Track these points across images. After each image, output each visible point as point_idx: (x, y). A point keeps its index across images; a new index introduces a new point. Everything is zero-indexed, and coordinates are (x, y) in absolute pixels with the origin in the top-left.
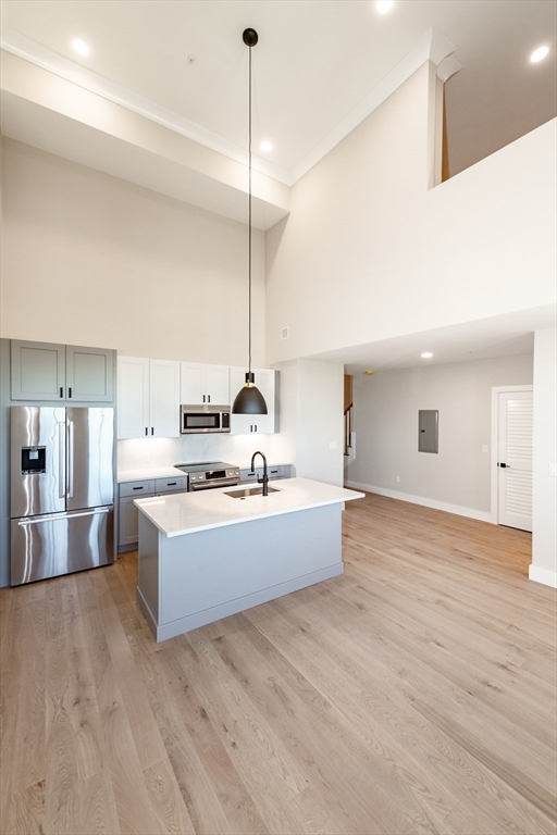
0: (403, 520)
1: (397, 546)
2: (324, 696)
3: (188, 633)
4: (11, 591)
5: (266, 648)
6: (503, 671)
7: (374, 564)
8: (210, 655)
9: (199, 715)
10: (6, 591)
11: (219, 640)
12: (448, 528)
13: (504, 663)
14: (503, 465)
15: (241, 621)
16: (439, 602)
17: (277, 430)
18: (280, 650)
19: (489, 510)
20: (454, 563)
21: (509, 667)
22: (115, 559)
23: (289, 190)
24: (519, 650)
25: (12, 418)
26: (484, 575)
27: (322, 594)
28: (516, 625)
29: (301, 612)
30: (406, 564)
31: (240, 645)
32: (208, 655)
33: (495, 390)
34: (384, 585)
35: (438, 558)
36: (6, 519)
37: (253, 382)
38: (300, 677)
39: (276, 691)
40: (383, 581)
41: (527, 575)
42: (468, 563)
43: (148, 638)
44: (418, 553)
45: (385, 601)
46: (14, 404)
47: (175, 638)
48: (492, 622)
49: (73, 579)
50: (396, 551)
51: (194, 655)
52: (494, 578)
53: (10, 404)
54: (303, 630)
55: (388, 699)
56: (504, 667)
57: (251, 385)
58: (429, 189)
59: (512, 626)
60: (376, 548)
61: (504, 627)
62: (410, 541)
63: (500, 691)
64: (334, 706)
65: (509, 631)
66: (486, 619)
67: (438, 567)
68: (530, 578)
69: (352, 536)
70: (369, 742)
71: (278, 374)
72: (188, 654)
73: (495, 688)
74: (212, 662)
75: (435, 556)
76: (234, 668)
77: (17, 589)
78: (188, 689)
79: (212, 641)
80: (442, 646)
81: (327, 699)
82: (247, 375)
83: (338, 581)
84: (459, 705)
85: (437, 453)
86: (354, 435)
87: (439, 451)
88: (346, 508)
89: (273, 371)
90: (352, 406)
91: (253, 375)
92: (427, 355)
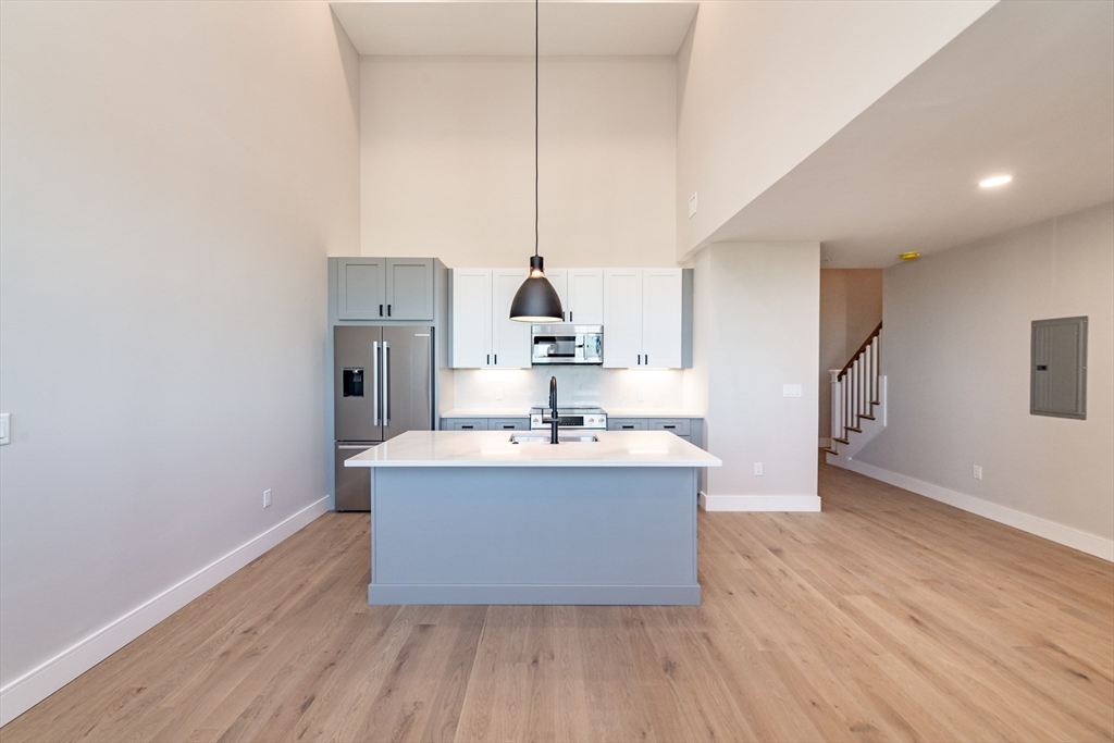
1: (876, 596)
3: (408, 606)
5: (462, 661)
8: (395, 640)
9: (303, 702)
11: (425, 627)
17: (687, 361)
18: (472, 674)
27: (626, 623)
29: (563, 635)
31: (438, 644)
32: (392, 640)
37: (542, 270)
39: (406, 723)
46: (339, 323)
47: (389, 606)
50: (863, 603)
51: (381, 633)
54: (535, 662)
57: (537, 274)
60: (820, 587)
71: (689, 274)
72: (377, 630)
74: (386, 650)
76: (398, 667)
77: (339, 514)
78: (330, 668)
79: (416, 626)
82: (532, 258)
85: (1083, 417)
86: (884, 380)
87: (1088, 417)
88: (823, 508)
89: (680, 270)
90: (880, 326)
91: (542, 259)
92: (995, 182)
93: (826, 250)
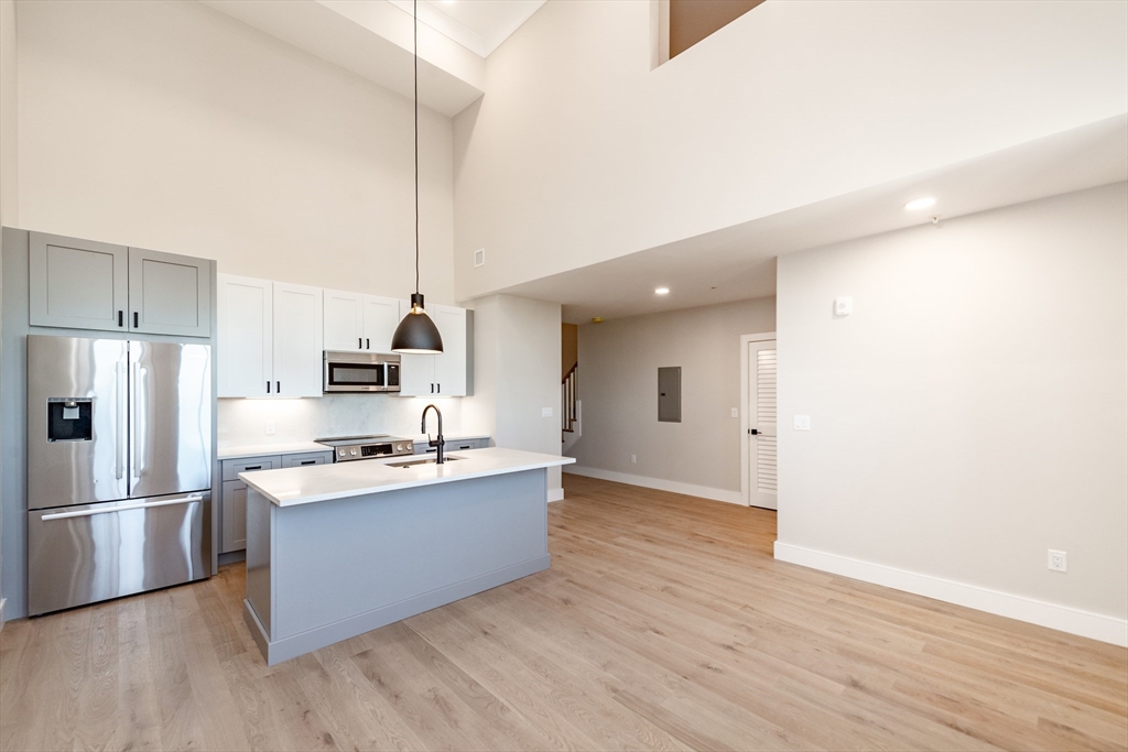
0: (637, 506)
1: (625, 535)
2: (502, 700)
3: (319, 651)
4: (29, 624)
5: (430, 657)
6: (728, 653)
7: (592, 555)
8: (348, 673)
9: (321, 741)
10: (19, 624)
11: (364, 654)
12: (691, 512)
13: (731, 644)
14: (754, 432)
15: (400, 631)
16: (665, 589)
17: (470, 391)
18: (450, 658)
19: (739, 489)
20: (691, 548)
21: (735, 647)
22: (215, 570)
23: (483, 62)
24: (749, 630)
25: (32, 354)
26: (724, 557)
27: (518, 592)
28: (750, 605)
29: (486, 614)
30: (632, 553)
31: (394, 658)
32: (344, 673)
33: (745, 339)
34: (600, 576)
35: (672, 543)
36: (20, 512)
37: (423, 307)
38: (472, 684)
39: (438, 702)
40: (600, 572)
41: (772, 554)
42: (708, 548)
43: (256, 662)
44: (649, 540)
45: (599, 593)
46: (34, 332)
47: (297, 658)
48: (725, 604)
49: (141, 601)
50: (622, 540)
51: (324, 675)
52: (735, 560)
53: (26, 331)
54: (486, 633)
55: (584, 694)
56: (730, 648)
57: (419, 310)
58: (653, 68)
59: (746, 606)
60: (598, 538)
61: (737, 609)
62: (642, 529)
63: (721, 672)
64: (513, 710)
65: (742, 612)
66: (717, 602)
67: (671, 553)
68: (776, 557)
69: (569, 527)
70: (553, 740)
71: (471, 315)
72: (314, 675)
73: (716, 669)
74: (349, 680)
75: (669, 543)
76: (381, 683)
77: (40, 620)
78: (309, 715)
79: (353, 657)
80: (661, 633)
81: (506, 703)
82: (413, 296)
83: (542, 576)
84: (671, 691)
85: (680, 421)
86: (579, 404)
87: (682, 419)
88: (565, 497)
89: (464, 311)
90: (576, 365)
91: (422, 296)
92: (662, 291)
93: (565, 309)
